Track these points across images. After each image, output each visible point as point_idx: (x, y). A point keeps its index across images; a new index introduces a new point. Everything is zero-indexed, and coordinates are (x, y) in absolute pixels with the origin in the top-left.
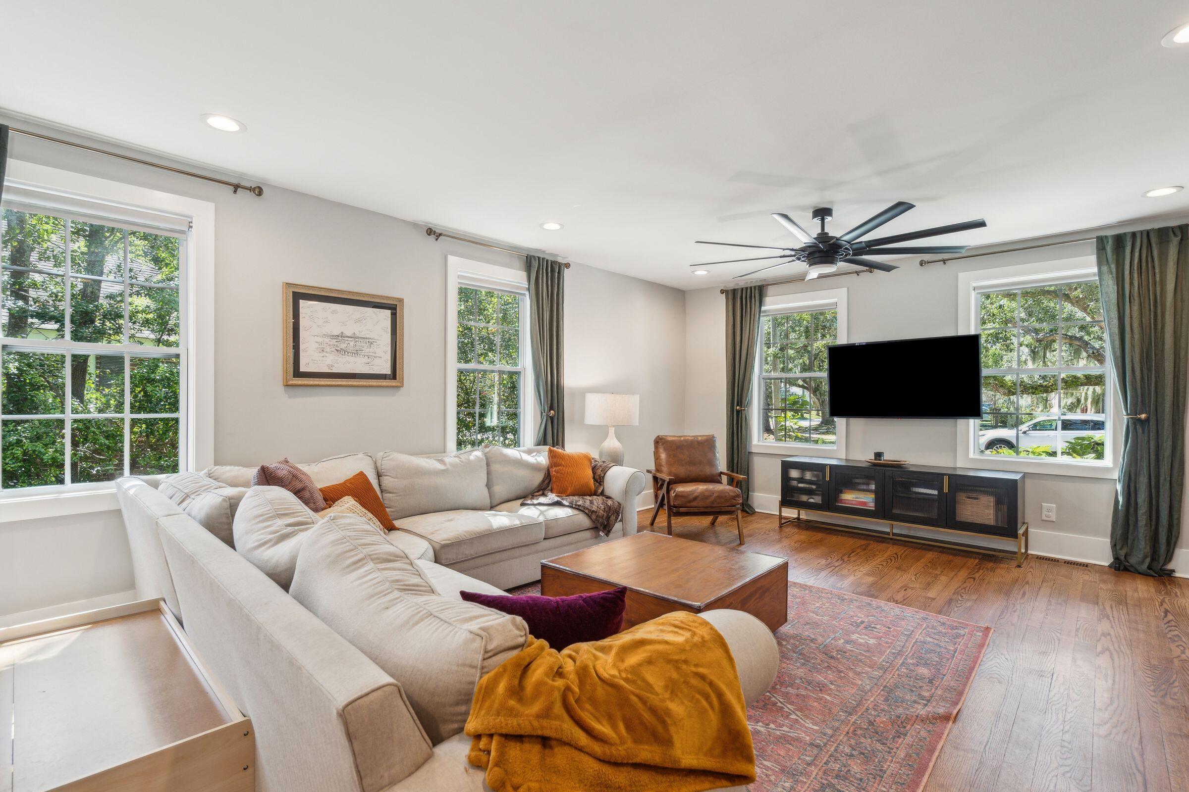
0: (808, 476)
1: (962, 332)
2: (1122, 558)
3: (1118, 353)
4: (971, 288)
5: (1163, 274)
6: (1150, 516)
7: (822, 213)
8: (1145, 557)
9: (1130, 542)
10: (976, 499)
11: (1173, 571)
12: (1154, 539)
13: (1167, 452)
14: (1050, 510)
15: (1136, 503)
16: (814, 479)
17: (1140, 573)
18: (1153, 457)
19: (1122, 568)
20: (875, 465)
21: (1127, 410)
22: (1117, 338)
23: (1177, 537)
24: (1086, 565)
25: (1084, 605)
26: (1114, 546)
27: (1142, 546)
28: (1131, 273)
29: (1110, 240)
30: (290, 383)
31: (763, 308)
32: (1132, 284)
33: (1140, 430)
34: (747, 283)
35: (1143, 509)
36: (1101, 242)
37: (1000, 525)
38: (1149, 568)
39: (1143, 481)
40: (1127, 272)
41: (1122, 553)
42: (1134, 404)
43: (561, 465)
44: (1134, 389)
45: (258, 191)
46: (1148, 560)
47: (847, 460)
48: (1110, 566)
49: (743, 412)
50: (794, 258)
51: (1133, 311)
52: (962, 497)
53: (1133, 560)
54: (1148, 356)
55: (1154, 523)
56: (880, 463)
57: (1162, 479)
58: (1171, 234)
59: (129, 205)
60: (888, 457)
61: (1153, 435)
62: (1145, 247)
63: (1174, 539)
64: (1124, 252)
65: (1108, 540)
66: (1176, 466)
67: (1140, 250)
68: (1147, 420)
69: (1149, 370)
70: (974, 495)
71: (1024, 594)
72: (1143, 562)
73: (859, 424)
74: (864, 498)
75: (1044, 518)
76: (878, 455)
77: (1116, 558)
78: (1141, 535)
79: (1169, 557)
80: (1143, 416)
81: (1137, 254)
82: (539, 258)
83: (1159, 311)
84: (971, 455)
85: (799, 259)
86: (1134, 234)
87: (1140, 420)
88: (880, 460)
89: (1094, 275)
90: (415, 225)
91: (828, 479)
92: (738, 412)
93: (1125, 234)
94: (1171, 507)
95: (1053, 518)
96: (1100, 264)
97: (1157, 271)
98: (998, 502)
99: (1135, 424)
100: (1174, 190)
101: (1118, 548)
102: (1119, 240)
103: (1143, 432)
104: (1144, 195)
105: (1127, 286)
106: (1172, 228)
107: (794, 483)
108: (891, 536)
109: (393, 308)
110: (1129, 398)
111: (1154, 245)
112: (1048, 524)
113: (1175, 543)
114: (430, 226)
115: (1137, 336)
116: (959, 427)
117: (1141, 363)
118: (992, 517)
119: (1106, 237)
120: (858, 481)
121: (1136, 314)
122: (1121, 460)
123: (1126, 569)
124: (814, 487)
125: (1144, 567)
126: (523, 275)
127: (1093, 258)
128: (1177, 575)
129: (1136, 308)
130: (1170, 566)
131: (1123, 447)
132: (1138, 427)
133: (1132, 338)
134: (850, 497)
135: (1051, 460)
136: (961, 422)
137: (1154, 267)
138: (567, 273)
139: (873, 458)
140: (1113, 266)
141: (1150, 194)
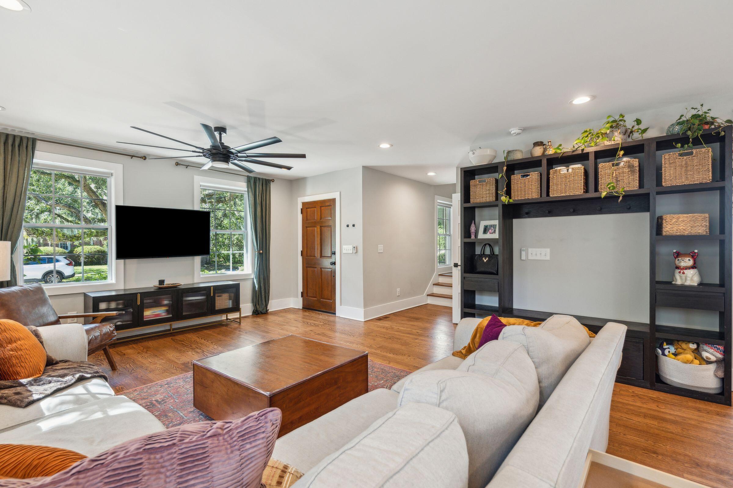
2: (256, 309)
3: (254, 226)
4: (199, 185)
5: (266, 197)
6: (265, 290)
7: (220, 130)
9: (259, 303)
10: (221, 296)
11: (269, 309)
13: (268, 265)
17: (263, 314)
18: (264, 267)
19: (256, 314)
20: (160, 288)
21: (257, 250)
22: (253, 219)
24: (248, 316)
26: (254, 305)
27: (264, 303)
28: (259, 194)
35: (263, 289)
36: (249, 178)
40: (257, 193)
41: (256, 307)
42: (260, 247)
44: (259, 241)
47: (125, 290)
48: (252, 315)
50: (201, 154)
51: (259, 210)
53: (261, 309)
54: (263, 228)
55: (265, 293)
56: (164, 287)
57: (266, 275)
60: (168, 282)
61: (264, 259)
64: (256, 185)
66: (269, 270)
67: (261, 186)
68: (263, 253)
69: (263, 233)
70: (220, 294)
74: (160, 312)
76: (161, 282)
77: (254, 309)
78: (263, 298)
79: (268, 305)
80: (261, 252)
84: (201, 276)
85: (204, 156)
86: (259, 179)
88: (164, 285)
89: (245, 191)
91: (139, 303)
94: (268, 286)
96: (247, 187)
97: (264, 195)
99: (259, 255)
102: (255, 179)
103: (261, 258)
105: (258, 199)
108: (172, 331)
110: (258, 244)
111: (264, 185)
116: (195, 260)
117: (261, 230)
122: (255, 270)
123: (259, 314)
127: (245, 184)
128: (270, 311)
129: (260, 208)
130: (267, 308)
131: (256, 264)
133: (259, 221)
134: (148, 313)
137: (264, 193)
139: (158, 284)
140: (253, 190)
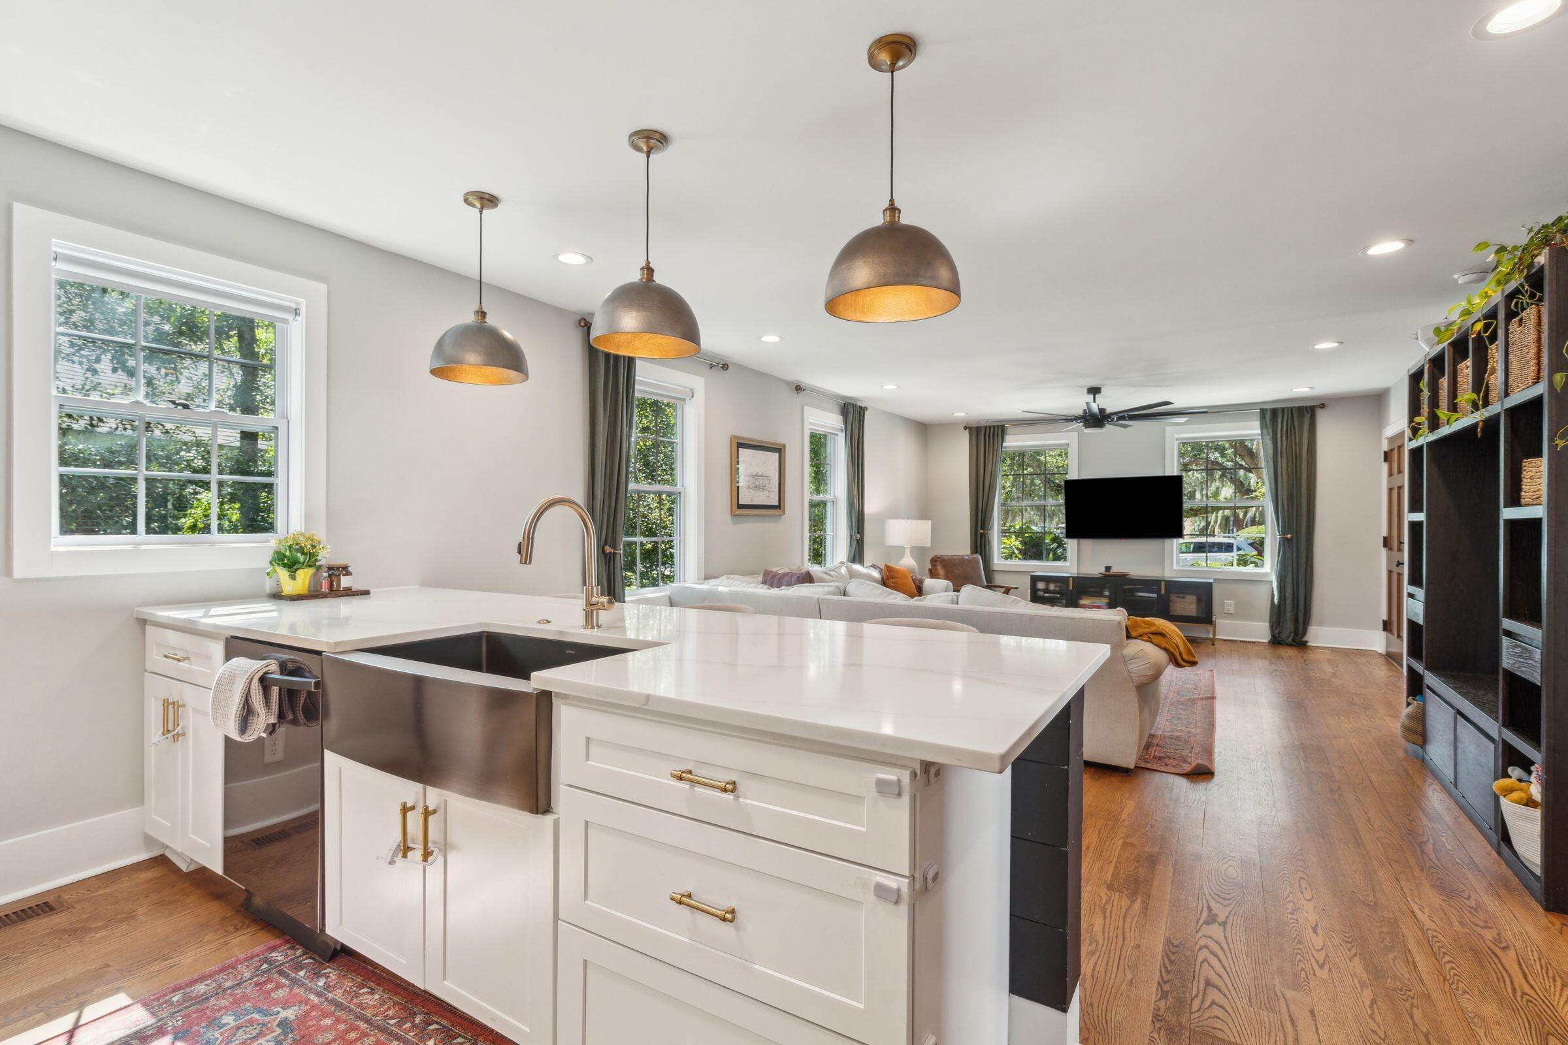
0: (1052, 587)
1: (1168, 473)
2: (1277, 635)
3: (1274, 492)
4: (1175, 439)
5: (1301, 440)
6: (1293, 604)
7: (1094, 391)
8: (1291, 633)
9: (1281, 624)
10: (1183, 598)
11: (1307, 642)
12: (1296, 621)
13: (1303, 560)
14: (1230, 605)
15: (1285, 596)
16: (1057, 589)
17: (1288, 645)
18: (1295, 564)
19: (1276, 642)
20: (1105, 576)
21: (1279, 532)
22: (1273, 481)
23: (1309, 619)
24: (1254, 643)
25: (1259, 660)
26: (1272, 627)
27: (1289, 626)
28: (1281, 437)
29: (1269, 413)
30: (737, 513)
31: (1004, 444)
32: (1282, 444)
33: (1287, 546)
34: (988, 421)
35: (1289, 602)
36: (1263, 412)
37: (1200, 615)
38: (1293, 640)
39: (1289, 580)
40: (1279, 436)
41: (1277, 631)
42: (1284, 528)
43: (897, 578)
44: (1283, 518)
45: (725, 367)
46: (1293, 635)
48: (1269, 642)
49: (986, 535)
51: (1283, 463)
52: (1173, 597)
53: (1283, 636)
54: (1292, 494)
55: (1295, 609)
56: (1110, 575)
57: (1300, 578)
58: (1305, 412)
59: (667, 383)
60: (1115, 570)
61: (1295, 549)
62: (1290, 419)
63: (1307, 619)
64: (1277, 421)
65: (1267, 624)
66: (1309, 570)
67: (1287, 421)
68: (1291, 539)
69: (1292, 503)
70: (1181, 595)
71: (1223, 657)
72: (1289, 637)
73: (1088, 544)
75: (1226, 612)
76: (1108, 569)
77: (1273, 636)
78: (1288, 618)
79: (1305, 632)
80: (1289, 536)
81: (1285, 424)
82: (853, 404)
83: (1298, 464)
84: (1175, 567)
86: (1283, 409)
87: (1287, 538)
88: (1110, 572)
89: (1258, 435)
90: (788, 383)
91: (1071, 588)
92: (982, 535)
93: (1277, 408)
94: (1305, 598)
95: (1232, 611)
96: (1262, 428)
97: (1297, 436)
98: (1199, 601)
99: (1284, 541)
100: (1309, 389)
101: (1274, 628)
102: (1274, 412)
103: (1289, 547)
104: (1291, 390)
105: (1279, 445)
106: (1306, 407)
107: (1041, 593)
109: (779, 450)
110: (1280, 523)
111: (1295, 418)
112: (1229, 615)
113: (1308, 624)
114: (799, 384)
115: (1285, 480)
116: (1166, 545)
117: (1288, 499)
118: (1194, 610)
119: (1266, 409)
120: (1092, 590)
121: (1284, 466)
122: (1276, 567)
123: (1279, 643)
124: (1058, 596)
125: (1290, 640)
126: (840, 418)
127: (1257, 424)
128: (1309, 644)
129: (1284, 461)
130: (1305, 639)
131: (1277, 557)
132: (1286, 543)
133: (1282, 482)
135: (1229, 568)
136: (1168, 541)
137: (1295, 433)
138: (867, 413)
139: (1104, 571)
140: (1270, 431)
141: (1294, 390)
